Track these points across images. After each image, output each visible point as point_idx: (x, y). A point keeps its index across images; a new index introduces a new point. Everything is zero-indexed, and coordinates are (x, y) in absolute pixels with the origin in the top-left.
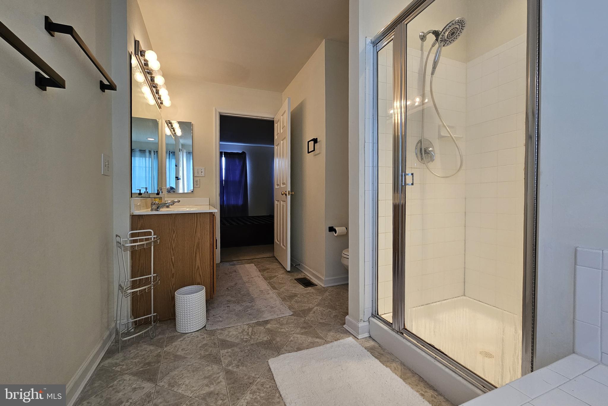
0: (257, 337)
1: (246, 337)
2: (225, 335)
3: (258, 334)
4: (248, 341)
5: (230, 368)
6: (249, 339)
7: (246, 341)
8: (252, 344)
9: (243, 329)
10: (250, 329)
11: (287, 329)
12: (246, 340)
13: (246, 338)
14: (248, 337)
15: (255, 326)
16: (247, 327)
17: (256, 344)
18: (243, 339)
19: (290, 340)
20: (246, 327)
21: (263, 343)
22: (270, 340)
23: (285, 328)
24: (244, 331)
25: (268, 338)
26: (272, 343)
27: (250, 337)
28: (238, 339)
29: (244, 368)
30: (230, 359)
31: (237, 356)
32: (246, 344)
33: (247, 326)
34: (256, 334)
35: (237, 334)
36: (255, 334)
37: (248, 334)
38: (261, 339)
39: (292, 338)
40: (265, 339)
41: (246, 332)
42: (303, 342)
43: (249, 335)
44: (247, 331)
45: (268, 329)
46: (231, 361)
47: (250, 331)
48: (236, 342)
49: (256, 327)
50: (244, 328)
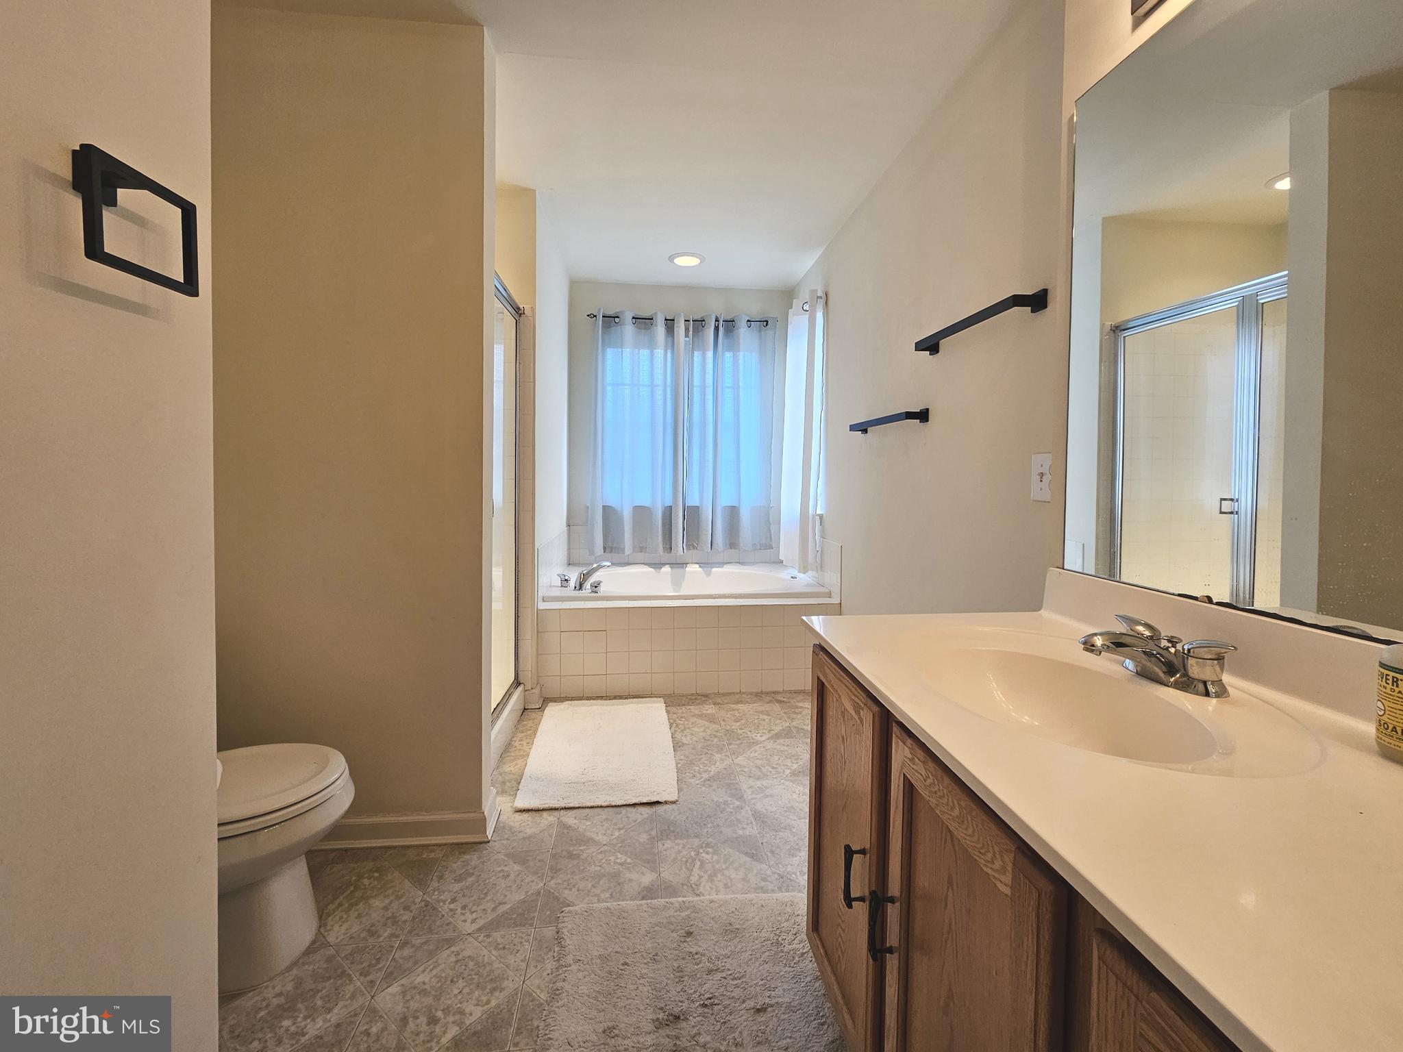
0: (684, 853)
1: (708, 857)
2: (755, 872)
3: (679, 858)
4: (704, 845)
5: (737, 803)
6: (701, 851)
7: (708, 845)
8: (697, 836)
9: (712, 881)
10: (694, 879)
11: (612, 858)
12: (709, 849)
13: (707, 853)
14: (703, 855)
15: (682, 884)
16: (702, 885)
17: (689, 836)
18: (713, 853)
19: (622, 832)
20: (705, 887)
21: (675, 836)
22: (660, 840)
23: (615, 863)
24: (709, 876)
25: (661, 846)
26: (659, 833)
27: (698, 854)
28: (725, 855)
29: (716, 799)
30: (739, 817)
31: (726, 820)
32: (710, 840)
33: (701, 889)
34: (684, 859)
35: (727, 868)
36: (687, 862)
37: (702, 863)
38: (677, 844)
39: (617, 834)
40: (668, 844)
41: (706, 872)
42: (601, 822)
43: (699, 860)
44: (702, 874)
45: (653, 869)
46: (736, 813)
47: (696, 871)
48: (728, 849)
49: (681, 881)
50: (709, 884)
